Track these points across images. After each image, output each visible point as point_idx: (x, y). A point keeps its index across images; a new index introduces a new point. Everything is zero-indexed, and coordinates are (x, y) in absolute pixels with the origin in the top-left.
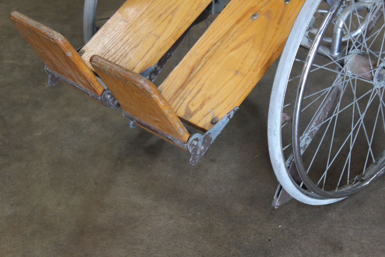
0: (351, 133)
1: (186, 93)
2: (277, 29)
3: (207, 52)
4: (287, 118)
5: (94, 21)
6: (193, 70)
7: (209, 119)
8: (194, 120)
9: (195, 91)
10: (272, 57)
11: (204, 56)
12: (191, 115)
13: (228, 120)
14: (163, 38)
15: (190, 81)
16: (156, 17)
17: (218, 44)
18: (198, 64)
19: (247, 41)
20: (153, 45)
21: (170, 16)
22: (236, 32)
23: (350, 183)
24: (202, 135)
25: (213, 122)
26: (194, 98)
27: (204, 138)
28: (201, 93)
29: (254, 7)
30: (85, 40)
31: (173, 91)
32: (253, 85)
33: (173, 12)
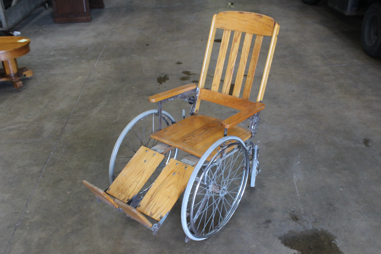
0: (213, 213)
1: (150, 206)
2: (183, 179)
3: (157, 189)
4: (188, 214)
5: (113, 174)
6: (152, 196)
7: (159, 216)
8: (154, 217)
9: (153, 205)
10: (181, 191)
11: (156, 190)
12: (152, 215)
13: (166, 216)
14: (140, 183)
15: (151, 201)
16: (136, 174)
17: (161, 185)
18: (154, 194)
19: (172, 184)
20: (136, 186)
21: (142, 174)
22: (167, 180)
23: (214, 229)
24: (157, 223)
25: (161, 218)
26: (153, 208)
27: (158, 225)
28: (156, 206)
29: (174, 170)
30: (111, 183)
31: (145, 205)
32: (175, 202)
33: (143, 172)
